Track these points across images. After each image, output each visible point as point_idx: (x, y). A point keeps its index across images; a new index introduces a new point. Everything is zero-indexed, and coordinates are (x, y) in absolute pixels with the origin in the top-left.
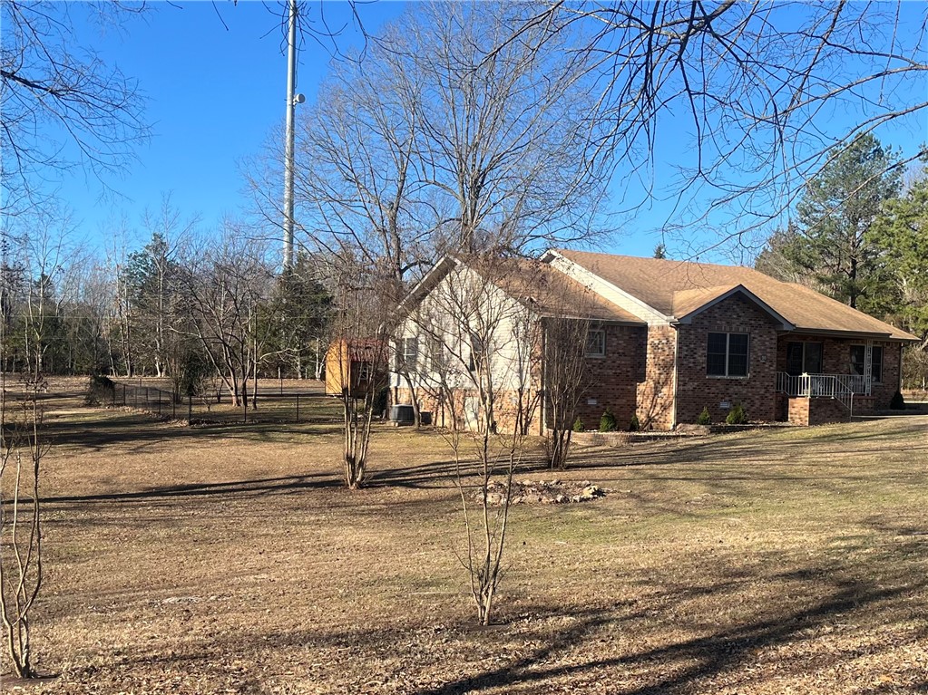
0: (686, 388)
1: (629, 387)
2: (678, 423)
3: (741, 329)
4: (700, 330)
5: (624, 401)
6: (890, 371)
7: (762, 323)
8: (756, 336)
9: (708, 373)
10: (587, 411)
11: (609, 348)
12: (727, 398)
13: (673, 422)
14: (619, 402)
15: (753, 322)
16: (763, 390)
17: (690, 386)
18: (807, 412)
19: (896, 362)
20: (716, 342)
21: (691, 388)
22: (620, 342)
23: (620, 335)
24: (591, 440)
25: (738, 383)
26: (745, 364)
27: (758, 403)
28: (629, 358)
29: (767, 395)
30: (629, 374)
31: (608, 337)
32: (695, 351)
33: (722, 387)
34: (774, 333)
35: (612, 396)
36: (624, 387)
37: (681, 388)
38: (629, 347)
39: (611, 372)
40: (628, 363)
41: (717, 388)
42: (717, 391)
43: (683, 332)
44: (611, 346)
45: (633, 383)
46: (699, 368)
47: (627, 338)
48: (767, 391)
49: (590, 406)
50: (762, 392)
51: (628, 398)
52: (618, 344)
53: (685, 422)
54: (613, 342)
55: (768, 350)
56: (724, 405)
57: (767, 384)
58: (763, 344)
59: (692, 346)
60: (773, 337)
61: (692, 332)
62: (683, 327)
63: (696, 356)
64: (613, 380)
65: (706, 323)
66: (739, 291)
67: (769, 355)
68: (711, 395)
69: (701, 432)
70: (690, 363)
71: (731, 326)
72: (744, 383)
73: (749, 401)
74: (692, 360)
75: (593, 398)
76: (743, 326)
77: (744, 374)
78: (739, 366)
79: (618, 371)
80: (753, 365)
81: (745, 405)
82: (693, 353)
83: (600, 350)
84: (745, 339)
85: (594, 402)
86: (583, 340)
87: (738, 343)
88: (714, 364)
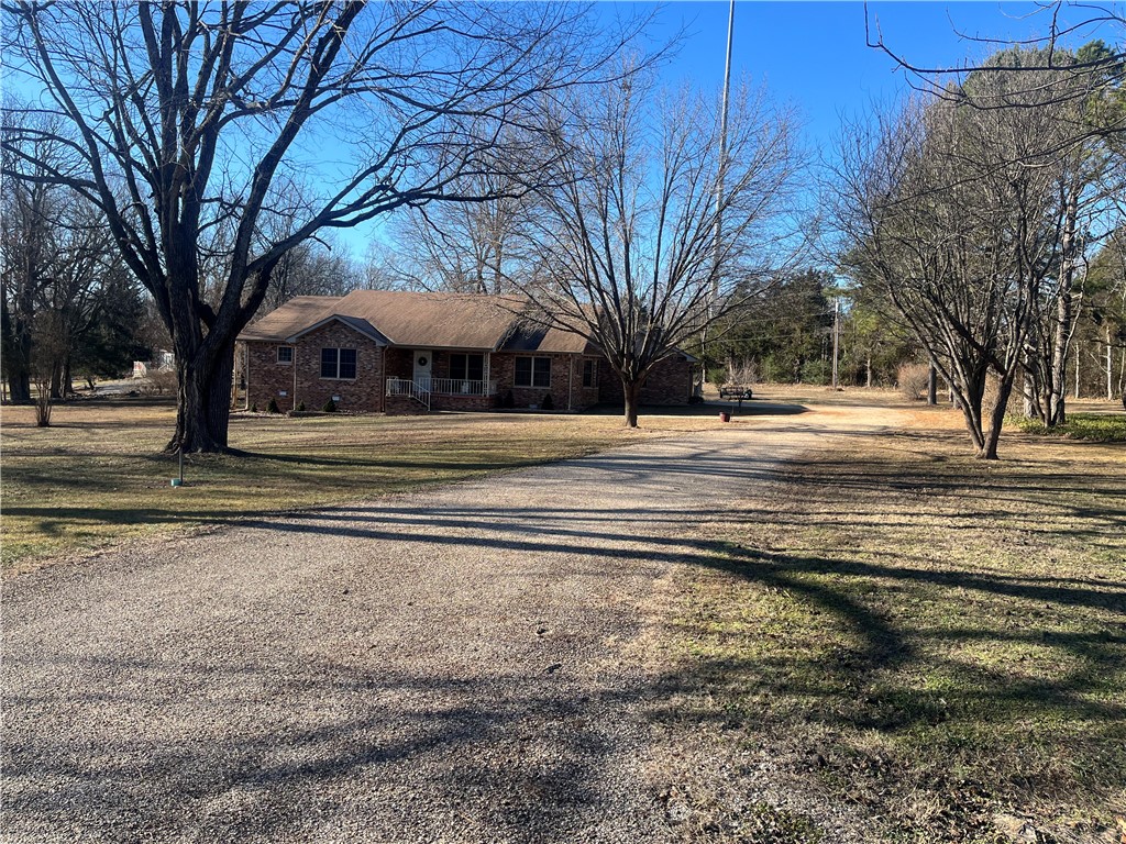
0: (302, 386)
4: (313, 346)
8: (362, 351)
9: (322, 375)
10: (279, 399)
12: (338, 394)
15: (359, 340)
17: (306, 384)
20: (329, 355)
25: (347, 383)
26: (354, 370)
27: (364, 399)
29: (372, 392)
31: (294, 351)
32: (310, 361)
33: (332, 386)
34: (378, 348)
41: (329, 386)
42: (329, 389)
46: (313, 372)
48: (372, 390)
49: (280, 396)
50: (368, 390)
55: (374, 361)
56: (334, 399)
57: (372, 384)
58: (369, 355)
59: (307, 357)
60: (378, 352)
61: (306, 347)
62: (300, 344)
63: (310, 364)
65: (318, 341)
67: (374, 364)
68: (324, 391)
70: (306, 368)
71: (339, 344)
72: (353, 384)
73: (357, 396)
75: (282, 391)
76: (350, 343)
77: (354, 377)
78: (349, 371)
80: (359, 371)
81: (353, 399)
82: (308, 362)
83: (290, 360)
84: (353, 352)
85: (285, 394)
86: (276, 353)
87: (349, 355)
88: (328, 370)
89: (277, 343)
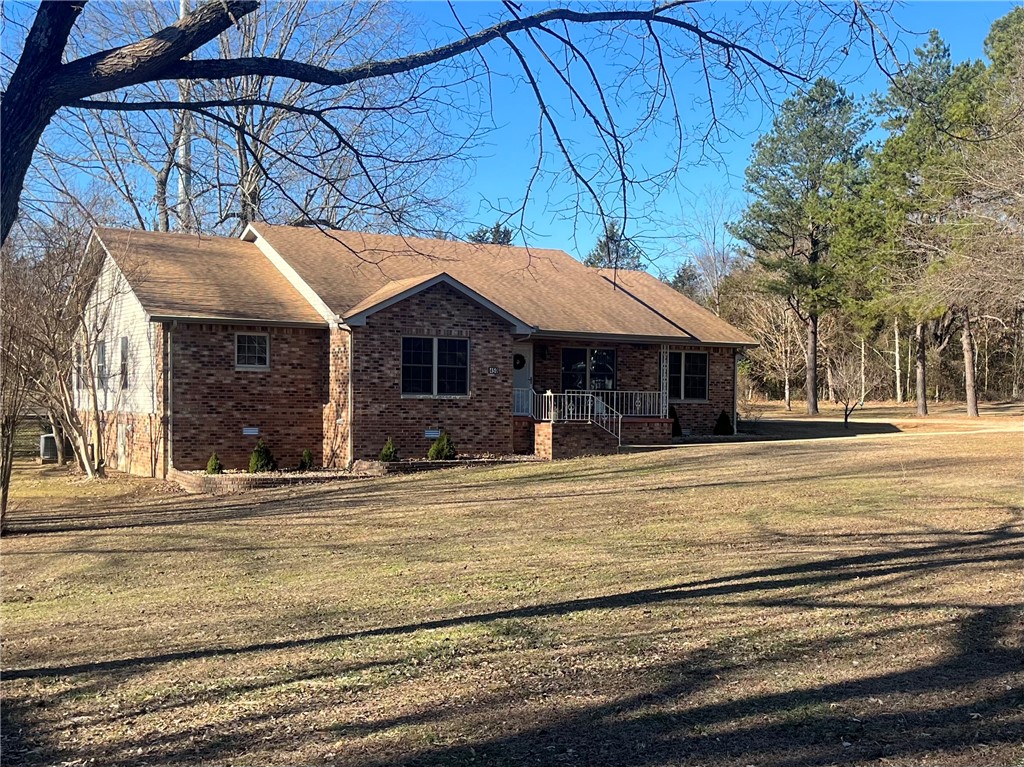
0: (367, 412)
1: (310, 410)
2: (355, 459)
3: (454, 332)
4: (388, 334)
5: (303, 428)
6: (720, 385)
7: (488, 324)
8: (479, 342)
9: (405, 390)
10: (243, 444)
11: (275, 358)
12: (437, 425)
13: (349, 458)
14: (295, 430)
15: (473, 323)
16: (494, 413)
17: (375, 409)
18: (550, 442)
19: (729, 373)
20: (415, 350)
21: (377, 412)
22: (293, 349)
23: (294, 340)
24: (200, 486)
25: (454, 404)
26: (465, 379)
27: (485, 431)
28: (309, 371)
29: (500, 419)
30: (310, 392)
31: (274, 343)
32: (381, 362)
33: (427, 410)
34: (508, 337)
35: (282, 422)
36: (303, 410)
37: (360, 412)
38: (308, 356)
39: (280, 391)
40: (308, 377)
41: (419, 411)
42: (420, 416)
43: (360, 336)
44: (279, 355)
45: (316, 404)
46: (388, 384)
47: (305, 343)
48: (500, 414)
49: (246, 437)
50: (493, 415)
51: (310, 426)
52: (290, 352)
53: (367, 457)
54: (282, 349)
55: (500, 360)
56: (430, 434)
57: (499, 405)
58: (492, 351)
59: (376, 355)
60: (507, 343)
61: (375, 336)
62: (360, 330)
63: (382, 368)
64: (284, 401)
65: (397, 324)
66: (443, 281)
67: (501, 366)
68: (410, 421)
69: (375, 472)
70: (374, 377)
71: (437, 329)
72: (463, 404)
73: (471, 428)
74: (376, 374)
75: (251, 426)
76: (459, 328)
77: (464, 391)
78: (454, 380)
79: (292, 389)
80: (475, 380)
81: (466, 434)
82: (378, 364)
83: (262, 361)
84: (462, 345)
85: (254, 431)
86: (232, 347)
87: (454, 350)
88: (415, 379)
89: (236, 326)
